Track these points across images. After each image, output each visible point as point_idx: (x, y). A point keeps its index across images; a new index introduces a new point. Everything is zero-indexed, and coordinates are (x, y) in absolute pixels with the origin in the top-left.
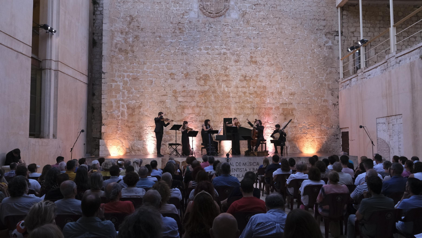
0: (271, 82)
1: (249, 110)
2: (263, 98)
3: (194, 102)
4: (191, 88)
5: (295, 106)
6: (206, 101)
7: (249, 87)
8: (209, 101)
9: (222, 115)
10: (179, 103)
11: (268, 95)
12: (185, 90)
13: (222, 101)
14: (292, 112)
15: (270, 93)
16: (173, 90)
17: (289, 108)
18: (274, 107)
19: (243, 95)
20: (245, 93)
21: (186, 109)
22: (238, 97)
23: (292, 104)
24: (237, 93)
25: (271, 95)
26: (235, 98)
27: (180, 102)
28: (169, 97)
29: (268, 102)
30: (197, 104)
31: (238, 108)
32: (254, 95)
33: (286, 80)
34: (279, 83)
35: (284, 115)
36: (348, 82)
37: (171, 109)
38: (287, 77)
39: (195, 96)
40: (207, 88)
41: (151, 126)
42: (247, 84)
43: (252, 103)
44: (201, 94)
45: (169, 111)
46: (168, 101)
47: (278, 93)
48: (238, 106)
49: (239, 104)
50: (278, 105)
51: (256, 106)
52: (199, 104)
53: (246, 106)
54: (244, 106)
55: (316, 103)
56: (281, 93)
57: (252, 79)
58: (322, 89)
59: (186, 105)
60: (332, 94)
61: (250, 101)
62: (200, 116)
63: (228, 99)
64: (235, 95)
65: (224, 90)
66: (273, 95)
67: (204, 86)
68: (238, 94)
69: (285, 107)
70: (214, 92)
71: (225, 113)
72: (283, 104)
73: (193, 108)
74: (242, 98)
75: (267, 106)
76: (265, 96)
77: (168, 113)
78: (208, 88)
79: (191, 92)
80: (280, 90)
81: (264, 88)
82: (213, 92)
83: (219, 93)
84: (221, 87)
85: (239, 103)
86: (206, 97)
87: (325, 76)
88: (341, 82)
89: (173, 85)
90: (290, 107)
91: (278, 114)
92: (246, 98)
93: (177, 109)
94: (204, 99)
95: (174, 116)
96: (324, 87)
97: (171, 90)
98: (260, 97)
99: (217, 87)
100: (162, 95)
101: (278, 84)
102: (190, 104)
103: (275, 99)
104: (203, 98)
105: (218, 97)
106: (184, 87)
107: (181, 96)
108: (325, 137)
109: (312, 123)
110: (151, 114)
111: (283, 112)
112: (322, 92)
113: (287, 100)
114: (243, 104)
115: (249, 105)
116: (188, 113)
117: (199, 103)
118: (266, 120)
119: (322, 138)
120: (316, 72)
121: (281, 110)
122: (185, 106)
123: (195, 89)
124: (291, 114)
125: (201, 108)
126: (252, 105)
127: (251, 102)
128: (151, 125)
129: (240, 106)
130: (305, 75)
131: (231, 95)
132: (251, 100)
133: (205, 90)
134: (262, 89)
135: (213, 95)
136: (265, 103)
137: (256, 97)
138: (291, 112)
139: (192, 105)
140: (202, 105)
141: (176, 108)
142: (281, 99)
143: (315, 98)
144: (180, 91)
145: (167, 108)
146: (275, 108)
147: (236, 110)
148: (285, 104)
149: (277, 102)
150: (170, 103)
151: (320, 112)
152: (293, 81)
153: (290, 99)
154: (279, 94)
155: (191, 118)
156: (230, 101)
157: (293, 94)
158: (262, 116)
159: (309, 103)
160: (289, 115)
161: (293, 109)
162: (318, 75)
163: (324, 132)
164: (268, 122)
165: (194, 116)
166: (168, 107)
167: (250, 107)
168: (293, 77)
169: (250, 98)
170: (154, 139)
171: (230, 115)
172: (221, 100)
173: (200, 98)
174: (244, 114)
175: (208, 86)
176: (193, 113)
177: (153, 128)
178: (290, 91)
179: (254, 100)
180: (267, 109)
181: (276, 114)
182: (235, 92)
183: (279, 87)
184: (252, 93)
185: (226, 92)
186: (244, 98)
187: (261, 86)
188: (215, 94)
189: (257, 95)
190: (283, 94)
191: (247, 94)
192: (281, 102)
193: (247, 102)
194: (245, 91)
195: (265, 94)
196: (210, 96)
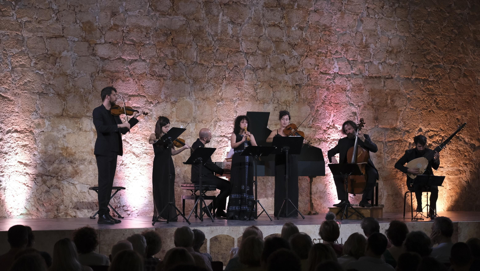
0: (343, 13)
1: (287, 91)
2: (322, 60)
3: (144, 61)
4: (134, 20)
5: (399, 84)
6: (177, 61)
7: (289, 27)
8: (184, 62)
9: (218, 101)
10: (101, 64)
12: (117, 23)
13: (220, 64)
14: (393, 101)
15: (339, 47)
16: (83, 23)
17: (385, 88)
19: (274, 49)
20: (278, 42)
21: (120, 82)
22: (260, 52)
23: (392, 78)
24: (258, 43)
25: (343, 52)
26: (252, 54)
27: (103, 59)
28: (70, 43)
29: (336, 70)
31: (259, 83)
32: (301, 50)
33: (378, 14)
35: (373, 107)
37: (76, 79)
39: (144, 44)
40: (178, 21)
41: (16, 131)
42: (283, 18)
43: (297, 71)
44: (162, 39)
45: (71, 84)
46: (69, 54)
47: (359, 48)
48: (262, 78)
49: (264, 74)
50: (361, 81)
51: (305, 82)
52: (158, 69)
53: (280, 78)
54: (274, 79)
55: (446, 79)
56: (367, 46)
57: (296, 4)
59: (122, 70)
61: (290, 67)
63: (235, 59)
64: (254, 47)
65: (224, 32)
66: (347, 51)
67: (170, 15)
68: (262, 45)
69: (377, 87)
70: (198, 34)
71: (227, 99)
72: (371, 77)
73: (139, 80)
74: (271, 57)
75: (332, 81)
76: (328, 53)
77: (68, 92)
78: (180, 23)
79: (135, 30)
80: (364, 40)
81: (327, 33)
82: (195, 36)
83: (210, 39)
84: (217, 23)
85: (263, 69)
86: (175, 50)
89: (81, 5)
90: (388, 87)
91: (359, 106)
92: (281, 58)
93: (94, 81)
94: (170, 54)
95: (87, 100)
97: (78, 22)
98: (316, 56)
99: (206, 22)
100: (51, 35)
102: (131, 67)
103: (352, 62)
104: (168, 52)
105: (207, 51)
106: (114, 14)
107: (105, 42)
108: (467, 169)
109: (437, 132)
110: (16, 91)
111: (371, 100)
113: (380, 67)
114: (272, 74)
115: (288, 78)
116: (126, 92)
117: (156, 66)
118: (331, 120)
119: (459, 170)
121: (365, 93)
122: (118, 72)
123: (146, 23)
124: (390, 105)
125: (162, 80)
126: (297, 78)
127: (294, 68)
128: (17, 127)
129: (266, 80)
131: (244, 47)
132: (293, 63)
133: (173, 28)
134: (321, 35)
135: (194, 44)
136: (329, 74)
137: (307, 56)
138: (389, 101)
139: (136, 71)
140: (165, 72)
141: (92, 76)
142: (366, 65)
144: (102, 27)
145: (65, 75)
146: (352, 89)
147: (255, 88)
148: (376, 77)
149: (357, 73)
150: (74, 60)
151: (456, 102)
153: (390, 65)
154: (361, 51)
156: (239, 64)
157: (395, 51)
158: (321, 110)
159: (431, 79)
160: (385, 108)
161: (395, 93)
163: (465, 156)
164: (334, 127)
165: (142, 102)
166: (68, 72)
167: (290, 84)
169: (292, 57)
170: (25, 171)
171: (238, 104)
173: (160, 49)
174: (276, 101)
175: (182, 18)
176: (139, 95)
177: (22, 135)
178: (389, 44)
179: (301, 64)
180: (332, 89)
181: (355, 104)
182: (254, 38)
183: (363, 32)
184: (296, 43)
185: (231, 37)
186: (276, 55)
187: (319, 25)
188: (201, 41)
189: (308, 51)
190: (371, 50)
191: (284, 46)
192: (366, 71)
193: (284, 67)
194: (278, 38)
195: (329, 49)
196: (186, 46)
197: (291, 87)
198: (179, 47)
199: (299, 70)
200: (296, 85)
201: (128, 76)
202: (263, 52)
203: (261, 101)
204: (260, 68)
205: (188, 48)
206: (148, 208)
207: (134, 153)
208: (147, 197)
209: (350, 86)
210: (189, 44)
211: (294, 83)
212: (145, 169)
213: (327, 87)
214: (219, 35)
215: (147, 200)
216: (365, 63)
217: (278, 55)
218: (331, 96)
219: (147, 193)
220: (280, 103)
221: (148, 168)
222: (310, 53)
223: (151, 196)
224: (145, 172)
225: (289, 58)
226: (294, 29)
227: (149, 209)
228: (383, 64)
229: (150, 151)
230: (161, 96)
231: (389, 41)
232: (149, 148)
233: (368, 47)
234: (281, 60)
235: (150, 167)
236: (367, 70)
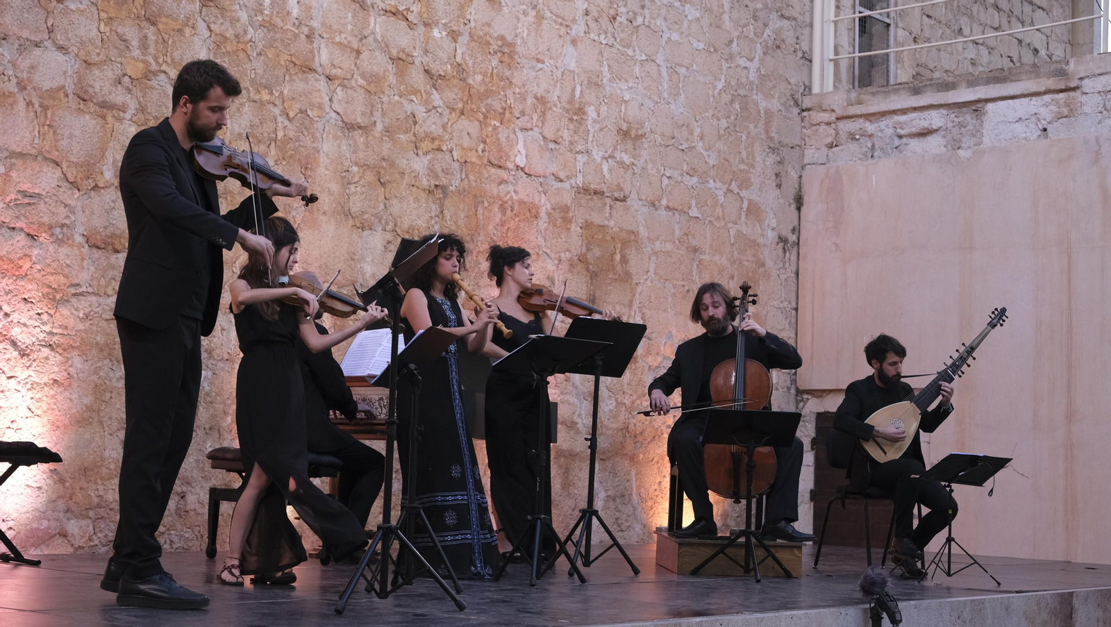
1: (417, 200)
2: (495, 128)
3: (61, 48)
5: (636, 216)
6: (154, 67)
7: (428, 26)
11: (523, 113)
13: (265, 96)
14: (624, 260)
15: (530, 100)
17: (612, 223)
18: (545, 204)
19: (392, 79)
20: (401, 61)
22: (361, 81)
23: (624, 199)
24: (358, 52)
25: (535, 117)
26: (343, 84)
29: (520, 160)
30: (80, 80)
31: (355, 169)
32: (450, 95)
33: (606, 33)
34: (574, 42)
35: (588, 270)
36: (935, 119)
38: (612, 12)
43: (439, 149)
47: (567, 111)
48: (361, 155)
49: (367, 145)
50: (567, 198)
51: (456, 182)
52: (101, 82)
53: (402, 163)
54: (392, 164)
55: (718, 218)
56: (581, 111)
58: (744, 138)
60: (777, 175)
61: (426, 135)
62: (96, 187)
63: (300, 86)
64: (347, 62)
66: (544, 114)
68: (365, 60)
69: (597, 219)
72: (587, 191)
73: (45, 108)
74: (385, 99)
75: (511, 188)
76: (507, 115)
80: (578, 94)
81: (506, 59)
83: (243, 16)
85: (366, 129)
86: (151, 32)
87: (757, 57)
88: (839, 112)
90: (616, 220)
91: (560, 262)
92: (409, 108)
94: (135, 43)
96: (752, 126)
98: (481, 116)
101: (570, 49)
102: (24, 64)
103: (552, 146)
104: (131, 34)
105: (235, 52)
111: (584, 249)
112: (744, 154)
113: (605, 168)
114: (386, 148)
115: (419, 164)
117: (96, 72)
120: (726, 17)
121: (575, 230)
124: (619, 268)
126: (439, 168)
127: (433, 139)
129: (371, 162)
130: (685, 25)
131: (324, 56)
132: (430, 124)
134: (495, 62)
135: (201, 25)
136: (506, 169)
137: (462, 112)
138: (618, 257)
139: (37, 77)
140: (118, 97)
142: (579, 157)
143: (719, 184)
146: (549, 214)
147: (346, 182)
148: (596, 193)
149: (562, 175)
152: (638, 52)
153: (621, 163)
154: (571, 120)
155: (24, 194)
156: (311, 106)
157: (633, 133)
159: (694, 212)
160: (610, 275)
161: (630, 239)
162: (735, 44)
165: (47, 180)
167: (425, 183)
168: (640, 20)
169: (430, 107)
172: (253, 80)
173: (109, 22)
174: (390, 227)
176: (40, 157)
178: (622, 114)
179: (449, 130)
180: (510, 209)
181: (553, 256)
182: (349, 38)
183: (577, 71)
184: (443, 74)
185: (294, 24)
186: (397, 98)
187: (490, 36)
188: (221, 21)
189: (465, 99)
190: (590, 122)
191: (416, 77)
192: (578, 174)
193: (412, 133)
194: (403, 51)
195: (508, 102)
196: (179, 27)
197: (424, 190)
198: (161, 26)
199: (444, 148)
200: (436, 186)
201: (12, 90)
202: (369, 83)
203: (356, 220)
204: (360, 127)
205: (187, 35)
206: (45, 524)
207: (14, 344)
208: (45, 487)
209: (547, 209)
210: (190, 24)
211: (433, 182)
212: (45, 398)
213: (500, 203)
214: (266, 12)
215: (43, 498)
216: (577, 153)
217: (401, 97)
218: (508, 229)
219: (45, 476)
220: (399, 232)
221: (52, 392)
222: (469, 107)
223: (55, 483)
224: (45, 407)
225: (424, 110)
226: (439, 35)
227: (49, 528)
228: (609, 160)
229: (62, 340)
230: (105, 167)
231: (624, 105)
232: (60, 331)
233: (584, 113)
234: (406, 112)
235: (60, 390)
236: (580, 172)
